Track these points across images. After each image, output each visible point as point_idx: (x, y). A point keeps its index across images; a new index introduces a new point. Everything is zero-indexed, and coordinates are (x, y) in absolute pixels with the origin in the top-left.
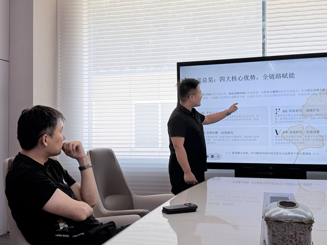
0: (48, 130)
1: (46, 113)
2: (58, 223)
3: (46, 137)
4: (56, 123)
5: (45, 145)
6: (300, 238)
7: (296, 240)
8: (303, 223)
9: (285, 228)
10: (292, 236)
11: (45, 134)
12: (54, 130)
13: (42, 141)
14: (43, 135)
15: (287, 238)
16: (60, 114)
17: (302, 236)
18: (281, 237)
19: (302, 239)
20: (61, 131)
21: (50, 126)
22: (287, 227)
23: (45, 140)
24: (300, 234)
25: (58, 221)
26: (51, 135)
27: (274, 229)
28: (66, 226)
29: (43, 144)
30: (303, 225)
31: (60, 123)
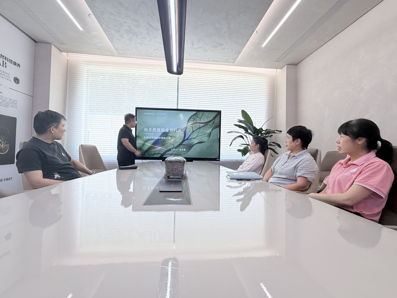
0: (55, 125)
1: (54, 114)
2: (54, 175)
3: (53, 128)
4: (60, 121)
5: (52, 133)
6: (179, 169)
7: (178, 170)
8: (181, 162)
9: (173, 165)
10: (176, 168)
11: (52, 126)
12: (59, 125)
13: (50, 130)
14: (51, 127)
15: (174, 170)
16: (63, 117)
17: (180, 168)
18: (171, 169)
19: (180, 169)
20: (63, 126)
21: (56, 122)
22: (174, 164)
23: (53, 130)
24: (180, 167)
25: (54, 174)
26: (57, 127)
27: (168, 165)
28: (59, 176)
29: (51, 132)
30: (181, 163)
31: (63, 122)
